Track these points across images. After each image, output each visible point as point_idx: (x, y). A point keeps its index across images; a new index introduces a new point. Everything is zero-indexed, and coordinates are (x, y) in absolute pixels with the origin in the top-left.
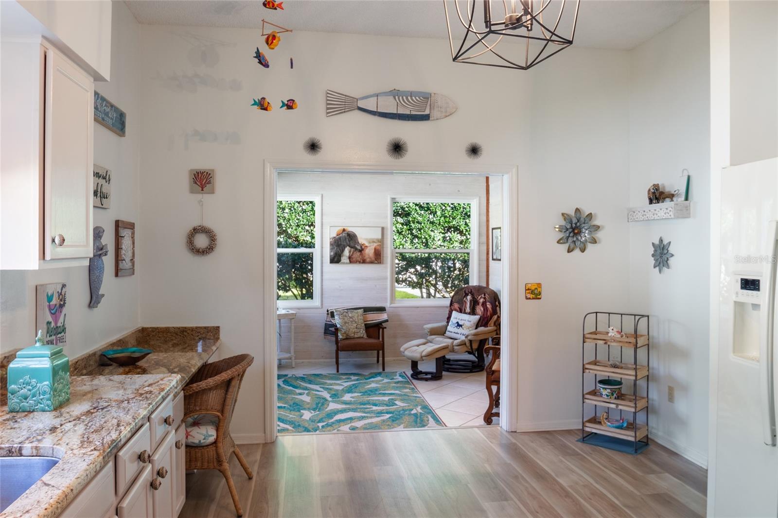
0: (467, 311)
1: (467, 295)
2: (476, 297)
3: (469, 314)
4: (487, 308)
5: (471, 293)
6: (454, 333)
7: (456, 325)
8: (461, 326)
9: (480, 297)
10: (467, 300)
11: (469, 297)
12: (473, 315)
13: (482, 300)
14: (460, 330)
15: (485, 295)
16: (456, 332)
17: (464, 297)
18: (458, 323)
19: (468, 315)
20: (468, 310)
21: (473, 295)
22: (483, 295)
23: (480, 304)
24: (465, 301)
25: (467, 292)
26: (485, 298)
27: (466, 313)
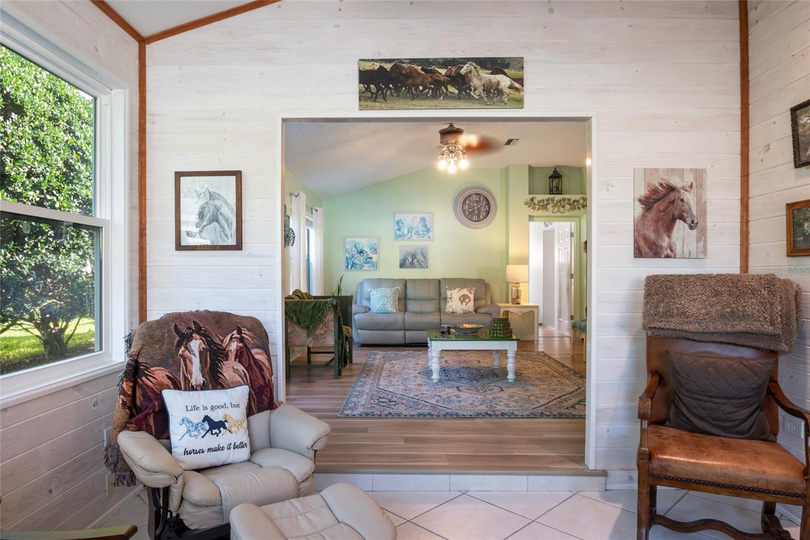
0: (193, 382)
1: (185, 339)
2: (217, 341)
3: (204, 387)
4: (256, 362)
5: (198, 330)
6: (209, 450)
7: (207, 427)
8: (219, 425)
9: (228, 337)
10: (190, 351)
11: (196, 344)
12: (214, 388)
13: (234, 346)
14: (224, 438)
15: (239, 332)
16: (214, 445)
17: (179, 345)
18: (207, 419)
19: (202, 393)
20: (197, 377)
21: (205, 336)
22: (235, 332)
23: (232, 356)
24: (182, 356)
25: (184, 330)
26: (241, 340)
27: (193, 389)
